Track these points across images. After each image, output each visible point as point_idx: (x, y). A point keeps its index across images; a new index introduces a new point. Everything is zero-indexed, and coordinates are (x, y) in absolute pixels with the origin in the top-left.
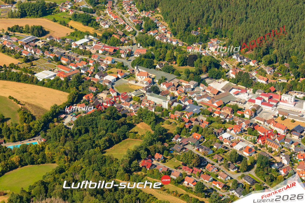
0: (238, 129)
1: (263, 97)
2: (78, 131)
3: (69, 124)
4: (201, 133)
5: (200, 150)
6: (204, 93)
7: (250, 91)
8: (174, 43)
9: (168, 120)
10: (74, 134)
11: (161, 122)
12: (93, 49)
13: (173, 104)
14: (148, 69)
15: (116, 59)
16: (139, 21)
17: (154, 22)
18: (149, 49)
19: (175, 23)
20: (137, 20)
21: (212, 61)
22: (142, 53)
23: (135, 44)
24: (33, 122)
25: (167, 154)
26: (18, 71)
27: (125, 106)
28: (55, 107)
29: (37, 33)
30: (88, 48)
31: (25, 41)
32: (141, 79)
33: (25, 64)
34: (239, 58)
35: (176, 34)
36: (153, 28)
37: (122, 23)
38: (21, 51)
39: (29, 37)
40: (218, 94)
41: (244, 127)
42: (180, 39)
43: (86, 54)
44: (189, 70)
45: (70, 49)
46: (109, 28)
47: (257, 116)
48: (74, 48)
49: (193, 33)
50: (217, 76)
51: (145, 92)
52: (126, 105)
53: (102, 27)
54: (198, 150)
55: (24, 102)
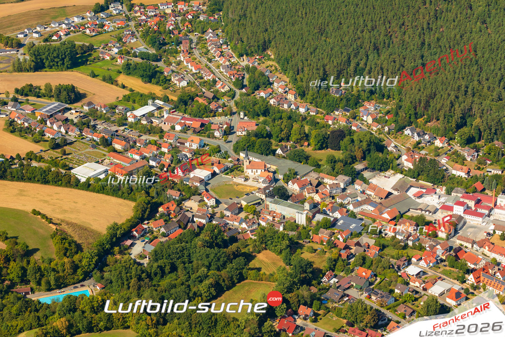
0: (432, 258)
1: (466, 201)
2: (158, 269)
3: (141, 256)
4: (370, 267)
5: (373, 298)
6: (364, 197)
7: (441, 190)
8: (302, 110)
9: (309, 244)
10: (152, 274)
11: (300, 250)
12: (165, 123)
13: (314, 216)
14: (264, 157)
15: (206, 140)
16: (239, 73)
17: (264, 75)
18: (261, 121)
19: (302, 76)
20: (235, 72)
21: (372, 140)
22: (250, 129)
23: (234, 113)
24: (78, 255)
25: (318, 306)
26: (43, 165)
27: (231, 223)
28: (114, 227)
29: (66, 98)
30: (156, 122)
31: (47, 111)
32: (253, 174)
33: (52, 152)
34: (416, 134)
35: (304, 95)
36: (263, 84)
37: (209, 78)
38: (43, 129)
39: (53, 104)
40: (387, 197)
41: (441, 254)
42: (311, 103)
43: (154, 133)
44: (334, 157)
45: (126, 125)
46: (188, 86)
47: (459, 234)
48: (133, 123)
49: (333, 92)
50: (382, 165)
51: (263, 197)
52: (233, 221)
53: (176, 84)
54: (369, 297)
55: (58, 219)
